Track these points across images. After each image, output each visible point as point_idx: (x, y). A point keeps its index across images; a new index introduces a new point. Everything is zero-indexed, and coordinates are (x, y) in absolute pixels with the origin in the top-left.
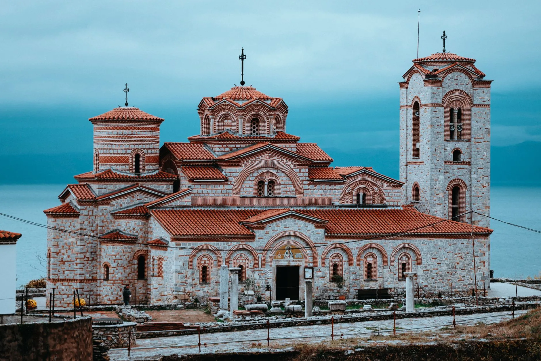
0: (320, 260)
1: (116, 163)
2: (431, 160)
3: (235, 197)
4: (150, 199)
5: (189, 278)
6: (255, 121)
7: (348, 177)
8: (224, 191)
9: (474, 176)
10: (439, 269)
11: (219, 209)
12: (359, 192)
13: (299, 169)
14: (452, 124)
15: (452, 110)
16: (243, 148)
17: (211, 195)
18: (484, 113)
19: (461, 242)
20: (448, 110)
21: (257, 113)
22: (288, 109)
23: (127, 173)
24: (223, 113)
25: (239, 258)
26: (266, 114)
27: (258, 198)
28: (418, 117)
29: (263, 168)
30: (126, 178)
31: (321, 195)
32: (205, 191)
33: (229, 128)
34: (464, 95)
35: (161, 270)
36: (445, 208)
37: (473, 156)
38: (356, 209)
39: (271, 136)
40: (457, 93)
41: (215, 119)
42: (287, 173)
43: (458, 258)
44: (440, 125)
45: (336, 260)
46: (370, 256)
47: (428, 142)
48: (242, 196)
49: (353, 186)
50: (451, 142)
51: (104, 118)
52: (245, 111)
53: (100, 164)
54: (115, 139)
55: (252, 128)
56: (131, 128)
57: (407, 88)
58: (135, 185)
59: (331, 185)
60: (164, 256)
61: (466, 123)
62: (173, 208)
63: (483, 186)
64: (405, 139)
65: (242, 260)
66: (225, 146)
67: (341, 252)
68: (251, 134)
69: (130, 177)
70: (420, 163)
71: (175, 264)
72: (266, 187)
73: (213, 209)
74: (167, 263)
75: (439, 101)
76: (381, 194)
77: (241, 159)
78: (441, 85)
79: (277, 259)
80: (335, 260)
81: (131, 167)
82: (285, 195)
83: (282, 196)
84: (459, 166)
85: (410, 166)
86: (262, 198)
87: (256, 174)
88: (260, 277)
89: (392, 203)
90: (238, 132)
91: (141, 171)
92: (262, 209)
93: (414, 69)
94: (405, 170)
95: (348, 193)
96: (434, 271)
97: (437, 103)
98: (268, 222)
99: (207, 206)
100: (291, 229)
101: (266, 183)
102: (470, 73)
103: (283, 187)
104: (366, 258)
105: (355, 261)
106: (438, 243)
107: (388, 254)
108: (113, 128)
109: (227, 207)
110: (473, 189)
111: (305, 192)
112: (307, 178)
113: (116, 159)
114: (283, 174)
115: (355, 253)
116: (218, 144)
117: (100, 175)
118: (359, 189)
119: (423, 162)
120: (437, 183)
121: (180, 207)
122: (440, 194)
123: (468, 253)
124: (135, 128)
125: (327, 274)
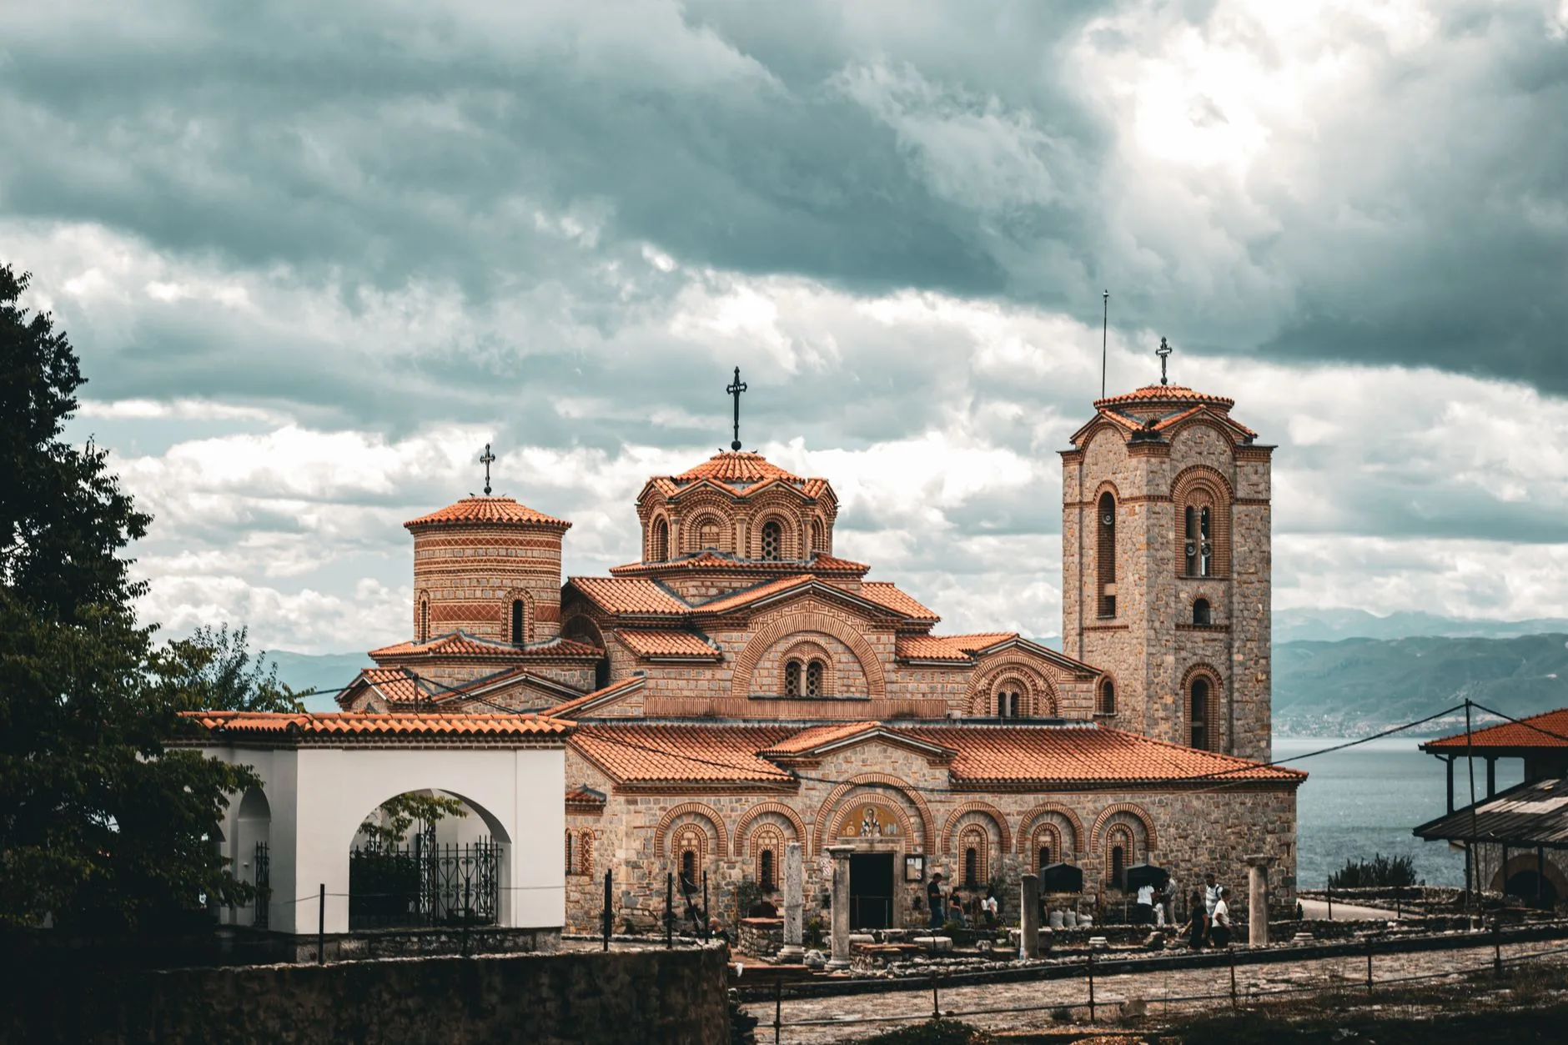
0: (938, 840)
1: (471, 620)
2: (1148, 621)
3: (737, 697)
4: (547, 701)
5: (655, 879)
6: (772, 529)
7: (981, 655)
8: (715, 685)
9: (1238, 657)
10: (1194, 860)
11: (703, 725)
12: (1003, 690)
13: (875, 637)
14: (1191, 541)
15: (1189, 510)
16: (748, 590)
17: (686, 693)
18: (1259, 518)
19: (1239, 800)
20: (1183, 509)
21: (778, 511)
22: (838, 504)
23: (495, 643)
24: (699, 510)
25: (763, 835)
26: (795, 513)
27: (788, 699)
28: (1113, 526)
29: (799, 632)
30: (496, 653)
31: (924, 695)
32: (673, 684)
33: (713, 545)
34: (1215, 478)
35: (587, 860)
36: (1177, 727)
37: (1236, 613)
38: (998, 727)
39: (807, 562)
40: (1201, 473)
41: (682, 524)
42: (850, 644)
43: (1232, 837)
44: (1167, 542)
45: (973, 840)
46: (1045, 830)
47: (1138, 582)
48: (752, 695)
49: (991, 676)
50: (1189, 582)
51: (444, 519)
52: (751, 506)
53: (433, 625)
54: (469, 566)
55: (764, 544)
56: (505, 542)
57: (1081, 464)
58: (513, 669)
59: (943, 673)
60: (594, 828)
61: (1220, 539)
62: (604, 720)
63: (1257, 679)
64: (1077, 578)
65: (770, 838)
66: (709, 584)
67: (982, 821)
68: (763, 558)
69: (503, 653)
70: (1118, 627)
71: (624, 846)
72: (804, 676)
73: (690, 724)
74: (602, 844)
75: (1164, 489)
76: (1051, 693)
77: (752, 612)
78: (1168, 454)
79: (846, 836)
80: (971, 839)
81: (504, 630)
82: (846, 695)
83: (838, 696)
84: (1206, 635)
85: (1092, 636)
86: (796, 700)
87: (782, 646)
88: (810, 877)
89: (1074, 715)
90: (735, 553)
91: (527, 640)
92: (796, 725)
93: (1102, 421)
94: (1078, 644)
95: (980, 692)
96: (1183, 864)
97: (1157, 493)
98: (827, 753)
99: (678, 718)
100: (877, 768)
101: (804, 668)
102: (1228, 430)
103: (842, 676)
104: (1036, 835)
105: (1014, 841)
106: (1191, 801)
107: (1086, 825)
108: (464, 542)
109: (721, 721)
110: (1236, 685)
111: (889, 687)
112: (893, 657)
113: (471, 613)
114: (840, 648)
115: (1014, 822)
116: (692, 579)
117: (440, 648)
118: (1005, 683)
119: (1126, 627)
120: (1162, 671)
121: (618, 720)
122: (1168, 697)
123: (1254, 825)
124: (513, 542)
125: (954, 871)
